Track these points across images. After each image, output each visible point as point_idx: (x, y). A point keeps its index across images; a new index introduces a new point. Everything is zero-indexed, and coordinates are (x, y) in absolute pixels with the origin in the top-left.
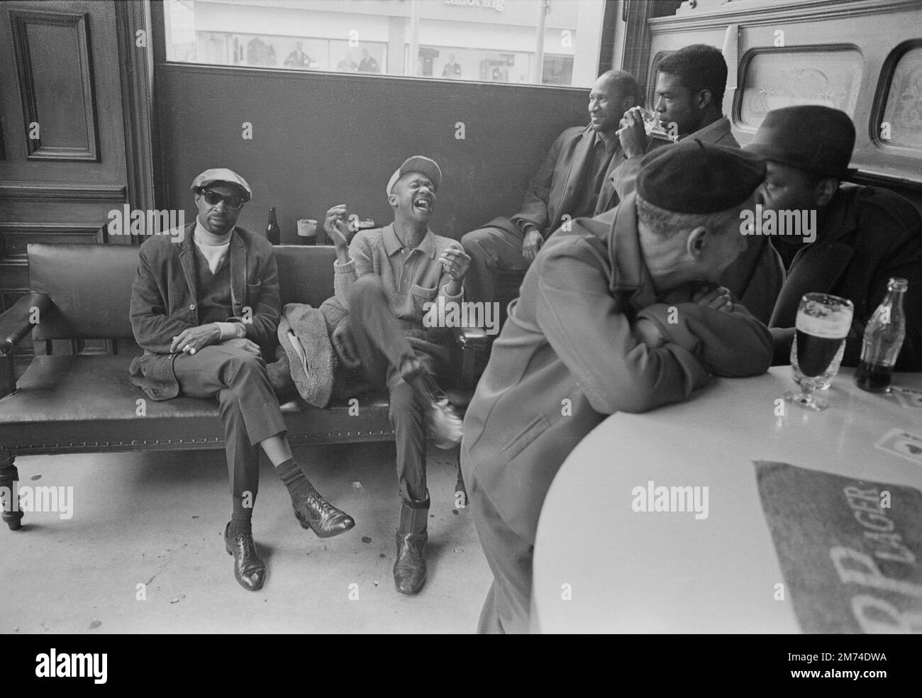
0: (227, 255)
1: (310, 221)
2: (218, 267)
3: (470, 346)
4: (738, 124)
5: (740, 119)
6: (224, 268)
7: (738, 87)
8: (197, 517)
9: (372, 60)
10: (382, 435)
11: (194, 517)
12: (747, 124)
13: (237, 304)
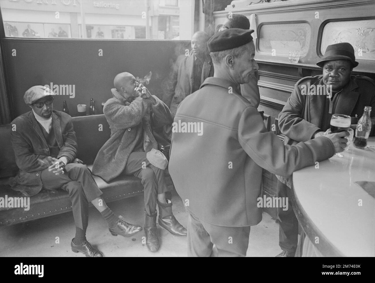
0: (52, 124)
1: (82, 105)
2: (49, 130)
3: (166, 150)
4: (259, 51)
5: (259, 49)
6: (52, 130)
7: (258, 37)
8: (53, 246)
9: (64, 32)
10: (134, 194)
11: (52, 247)
12: (262, 51)
13: (60, 145)
